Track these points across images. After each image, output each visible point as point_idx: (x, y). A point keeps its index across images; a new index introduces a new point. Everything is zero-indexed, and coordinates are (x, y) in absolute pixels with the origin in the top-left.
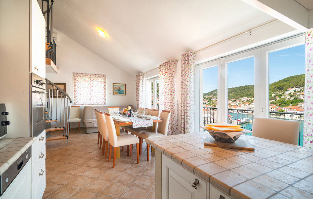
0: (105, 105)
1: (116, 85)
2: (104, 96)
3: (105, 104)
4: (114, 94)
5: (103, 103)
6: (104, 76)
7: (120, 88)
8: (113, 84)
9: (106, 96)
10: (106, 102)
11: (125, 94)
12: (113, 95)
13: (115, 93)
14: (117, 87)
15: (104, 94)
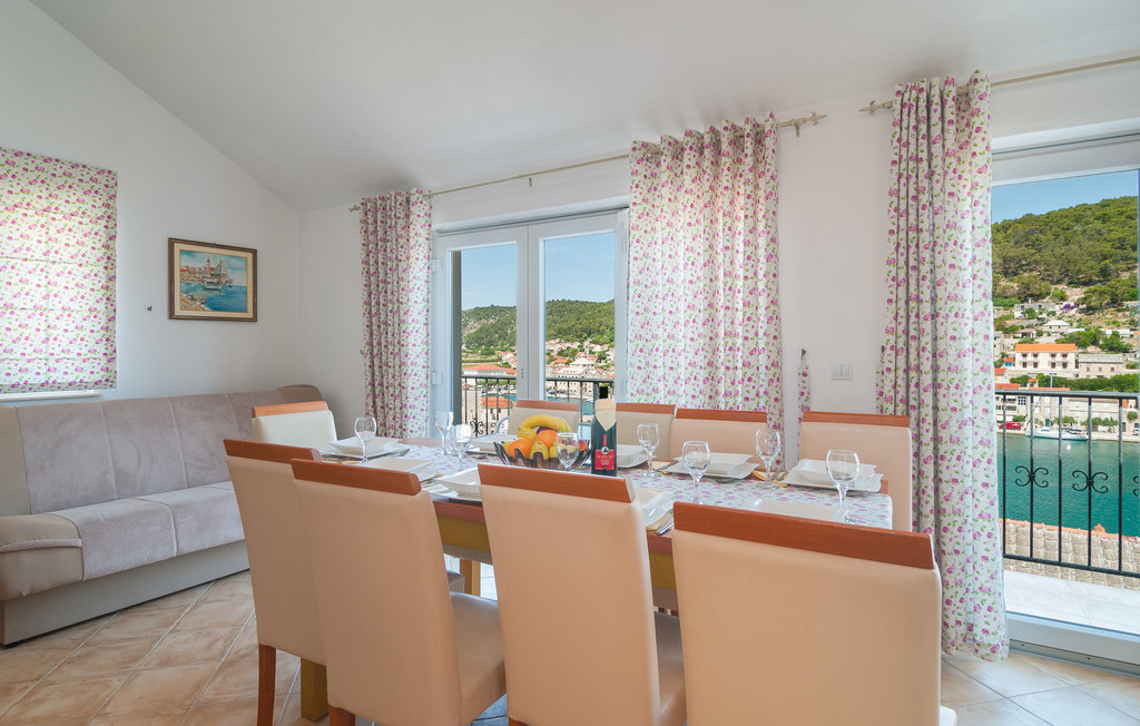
0: (108, 394)
1: (189, 253)
2: (103, 323)
3: (109, 382)
4: (178, 312)
5: (96, 377)
6: (103, 179)
7: (216, 274)
8: (172, 242)
9: (119, 325)
10: (119, 365)
11: (250, 315)
12: (172, 315)
13: (184, 308)
14: (197, 264)
15: (101, 307)
